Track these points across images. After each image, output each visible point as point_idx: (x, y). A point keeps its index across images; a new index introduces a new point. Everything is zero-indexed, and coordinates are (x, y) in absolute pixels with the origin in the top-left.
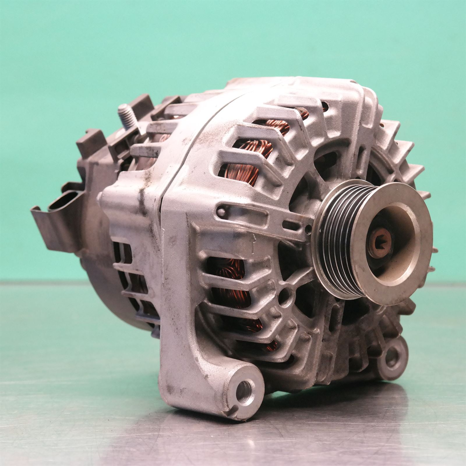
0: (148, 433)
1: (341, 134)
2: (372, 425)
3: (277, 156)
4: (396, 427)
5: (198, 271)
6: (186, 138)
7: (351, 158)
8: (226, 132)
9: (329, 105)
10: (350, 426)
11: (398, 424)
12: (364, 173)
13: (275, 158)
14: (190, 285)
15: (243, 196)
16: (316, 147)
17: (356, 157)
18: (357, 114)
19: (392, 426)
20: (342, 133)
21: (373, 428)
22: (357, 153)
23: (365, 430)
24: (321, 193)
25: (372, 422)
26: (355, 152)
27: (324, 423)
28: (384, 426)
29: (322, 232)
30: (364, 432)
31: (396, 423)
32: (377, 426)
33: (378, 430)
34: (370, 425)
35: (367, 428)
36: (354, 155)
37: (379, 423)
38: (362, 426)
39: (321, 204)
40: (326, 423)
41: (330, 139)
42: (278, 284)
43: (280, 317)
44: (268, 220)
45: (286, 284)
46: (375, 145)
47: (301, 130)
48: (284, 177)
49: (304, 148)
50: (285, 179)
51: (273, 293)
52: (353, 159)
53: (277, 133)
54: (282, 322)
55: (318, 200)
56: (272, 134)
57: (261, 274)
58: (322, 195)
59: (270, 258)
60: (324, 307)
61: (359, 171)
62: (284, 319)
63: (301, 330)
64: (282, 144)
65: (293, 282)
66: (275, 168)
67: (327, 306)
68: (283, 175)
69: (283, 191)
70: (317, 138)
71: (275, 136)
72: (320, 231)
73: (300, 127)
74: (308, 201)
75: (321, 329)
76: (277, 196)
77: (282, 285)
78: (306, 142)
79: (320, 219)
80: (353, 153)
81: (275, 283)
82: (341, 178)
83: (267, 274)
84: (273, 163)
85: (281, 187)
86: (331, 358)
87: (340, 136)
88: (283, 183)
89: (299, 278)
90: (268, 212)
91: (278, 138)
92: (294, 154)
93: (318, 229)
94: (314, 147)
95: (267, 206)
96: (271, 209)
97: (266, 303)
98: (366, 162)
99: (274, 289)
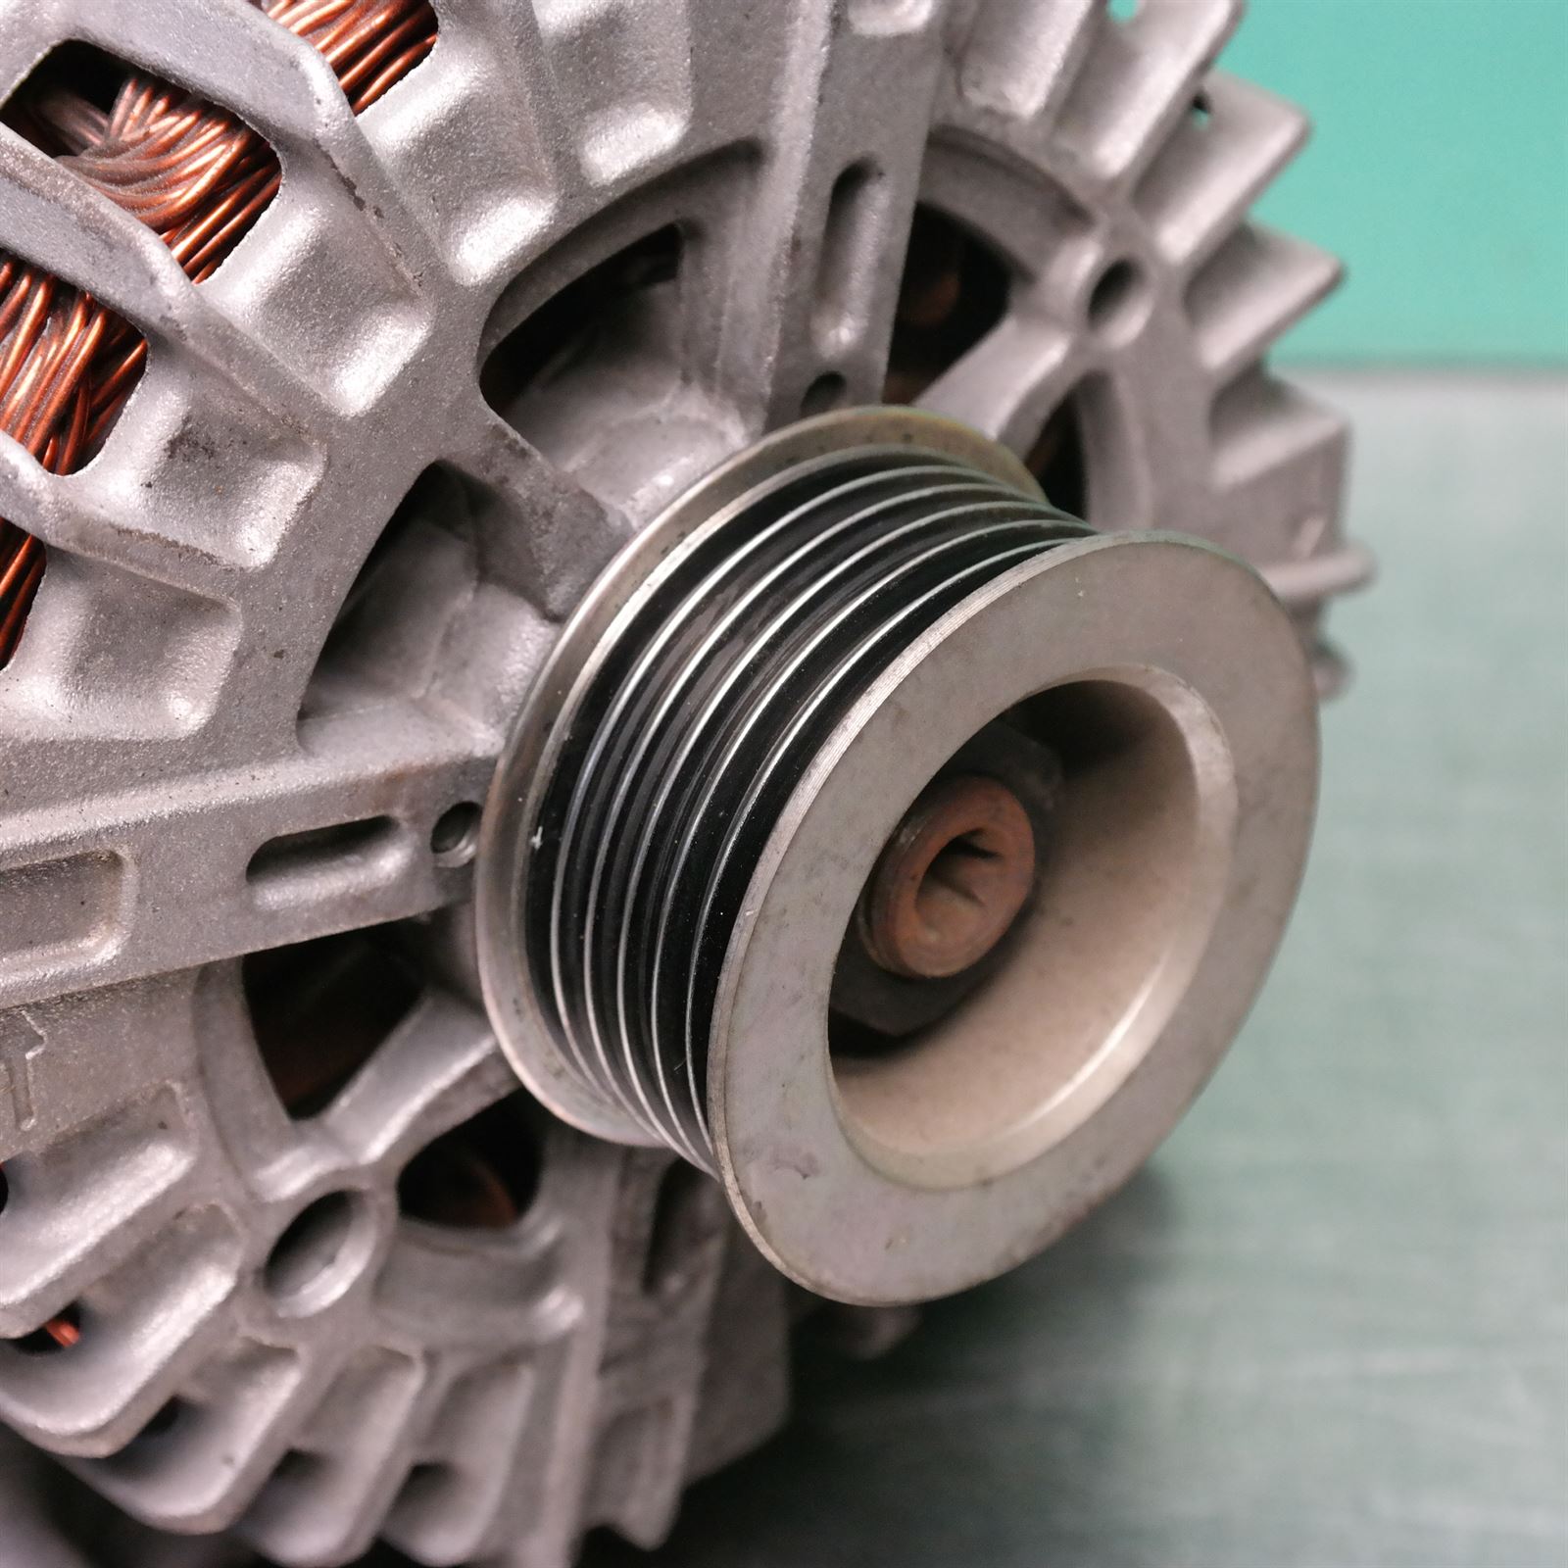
1: (692, 129)
3: (181, 423)
7: (775, 265)
12: (868, 337)
13: (164, 443)
16: (487, 287)
17: (809, 255)
20: (699, 119)
22: (815, 231)
24: (548, 567)
26: (797, 229)
29: (551, 846)
36: (796, 244)
39: (554, 644)
41: (604, 188)
42: (255, 1203)
43: (285, 1355)
44: (127, 900)
45: (319, 1181)
46: (959, 116)
47: (359, 203)
48: (240, 562)
49: (400, 304)
50: (246, 581)
51: (223, 1261)
52: (784, 274)
53: (153, 279)
54: (300, 1392)
55: (528, 607)
56: (126, 278)
57: (116, 1200)
58: (553, 580)
59: (177, 1087)
60: (609, 1181)
61: (837, 324)
62: (314, 1373)
63: (451, 1369)
64: (203, 351)
65: (374, 1133)
66: (156, 537)
67: (623, 1183)
68: (226, 558)
69: (241, 658)
70: (501, 199)
71: (145, 298)
72: (537, 841)
73: (349, 186)
74: (470, 596)
75: (589, 1305)
76: (196, 697)
77: (289, 1201)
78: (409, 275)
79: (534, 763)
80: (788, 233)
81: (227, 1210)
82: (709, 390)
83: (161, 1185)
84: (149, 485)
85: (220, 622)
86: (665, 1407)
87: (685, 141)
88: (236, 607)
89: (417, 1102)
90: (120, 853)
91: (163, 318)
92: (310, 382)
93: (524, 826)
94: (476, 287)
95: (113, 803)
96: (139, 824)
97: (172, 1345)
98: (882, 264)
99: (228, 1233)
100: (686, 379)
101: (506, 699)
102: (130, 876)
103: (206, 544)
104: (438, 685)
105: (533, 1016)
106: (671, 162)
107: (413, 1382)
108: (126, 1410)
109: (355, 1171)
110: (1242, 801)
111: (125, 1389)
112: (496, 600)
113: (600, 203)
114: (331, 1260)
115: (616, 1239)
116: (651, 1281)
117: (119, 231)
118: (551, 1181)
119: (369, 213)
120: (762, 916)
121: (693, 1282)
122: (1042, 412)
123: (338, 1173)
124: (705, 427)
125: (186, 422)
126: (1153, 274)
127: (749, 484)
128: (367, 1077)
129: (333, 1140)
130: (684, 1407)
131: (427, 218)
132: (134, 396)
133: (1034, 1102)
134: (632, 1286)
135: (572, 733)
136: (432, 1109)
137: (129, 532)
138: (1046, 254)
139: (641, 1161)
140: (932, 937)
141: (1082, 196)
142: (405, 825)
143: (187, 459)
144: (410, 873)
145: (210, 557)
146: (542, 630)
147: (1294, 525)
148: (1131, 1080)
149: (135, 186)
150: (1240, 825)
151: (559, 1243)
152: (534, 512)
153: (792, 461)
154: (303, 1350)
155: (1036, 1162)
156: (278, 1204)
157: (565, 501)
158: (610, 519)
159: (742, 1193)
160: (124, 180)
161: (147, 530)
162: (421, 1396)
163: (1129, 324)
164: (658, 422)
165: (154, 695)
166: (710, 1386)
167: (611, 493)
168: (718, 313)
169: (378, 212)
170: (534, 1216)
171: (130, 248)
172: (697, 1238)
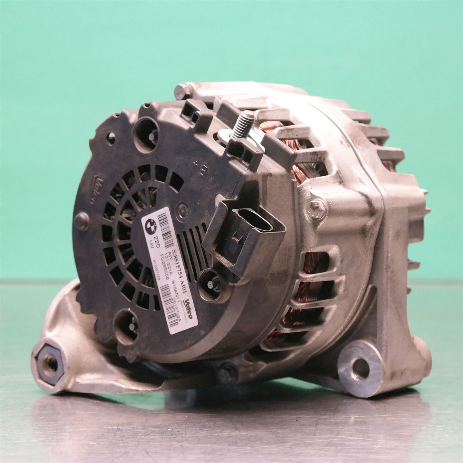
0: (107, 427)
2: (323, 418)
4: (347, 420)
10: (303, 419)
11: (349, 417)
19: (343, 419)
21: (325, 421)
23: (317, 423)
25: (324, 415)
27: (278, 416)
28: (335, 419)
30: (316, 425)
31: (347, 416)
32: (328, 419)
33: (330, 422)
34: (321, 418)
35: (319, 421)
37: (331, 416)
38: (315, 419)
40: (279, 416)
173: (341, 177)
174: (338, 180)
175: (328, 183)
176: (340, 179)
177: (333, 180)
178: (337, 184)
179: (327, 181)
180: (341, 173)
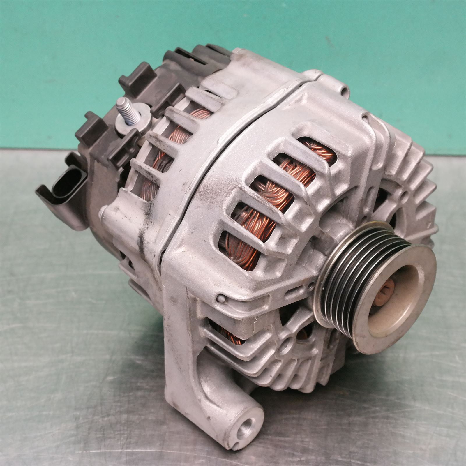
1: (349, 186)
3: (281, 235)
5: (199, 329)
6: (185, 182)
8: (227, 194)
9: (338, 155)
12: (371, 211)
13: (278, 238)
14: (192, 342)
15: (244, 288)
17: (364, 201)
18: (367, 160)
22: (365, 198)
24: (326, 248)
26: (362, 198)
29: (326, 289)
36: (362, 200)
39: (327, 260)
41: (337, 196)
42: (279, 340)
43: (280, 361)
44: (270, 301)
45: (287, 336)
46: (385, 177)
47: (307, 204)
48: (287, 253)
49: (310, 215)
50: (288, 256)
51: (273, 348)
52: (360, 204)
53: (281, 218)
54: (281, 366)
55: (322, 253)
56: (276, 217)
57: (262, 341)
58: (326, 250)
59: (271, 325)
60: (324, 332)
61: (366, 209)
62: (284, 363)
63: (301, 361)
64: (287, 227)
65: (294, 329)
66: (278, 252)
67: (326, 333)
68: (286, 253)
69: (286, 266)
70: (323, 199)
71: (279, 220)
72: (323, 288)
73: (306, 202)
74: (312, 251)
75: (319, 350)
76: (280, 272)
77: (283, 339)
78: (312, 212)
79: (324, 278)
80: (361, 198)
81: (275, 341)
82: (347, 219)
83: (268, 338)
84: (276, 244)
85: (284, 261)
86: (328, 365)
87: (348, 188)
88: (286, 260)
89: (300, 324)
90: (270, 295)
91: (282, 223)
92: (298, 228)
93: (322, 286)
94: (320, 212)
95: (269, 288)
96: (273, 291)
97: (266, 360)
98: (373, 200)
99: (275, 344)
100: (343, 217)
101: (318, 267)
102: (271, 298)
103: (283, 252)
104: (307, 264)
105: (320, 312)
106: (347, 191)
107: (295, 363)
108: (260, 370)
109: (292, 334)
110: (425, 279)
111: (260, 367)
112: (316, 252)
113: (337, 198)
114: (286, 347)
115: (324, 341)
116: (328, 347)
117: (275, 211)
118: (313, 331)
119: (308, 206)
120: (362, 304)
121: (334, 346)
122: (392, 215)
123: (289, 335)
124: (347, 224)
125: (282, 235)
126: (409, 193)
127: (355, 235)
128: (292, 319)
129: (288, 329)
130: (331, 365)
131: (314, 203)
132: (274, 231)
133: (393, 323)
134: (326, 348)
135: (330, 273)
136: (302, 325)
137: (275, 252)
138: (394, 192)
139: (329, 330)
140: (379, 300)
141: (400, 184)
142: (304, 286)
143: (281, 240)
144: (304, 293)
145: (284, 253)
146: (324, 257)
147: (427, 224)
148: (407, 319)
149: (272, 198)
150: (425, 282)
151: (315, 341)
152: (324, 241)
153: (361, 231)
154: (282, 360)
155: (393, 332)
156: (282, 339)
157: (329, 239)
158: (334, 241)
159: (356, 341)
160: (270, 198)
161: (277, 251)
162: (296, 366)
163: (405, 200)
164: (339, 224)
165: (274, 272)
166: (335, 362)
167: (333, 236)
168: (349, 208)
169: (309, 205)
170: (311, 337)
171: (277, 213)
172: (335, 340)
173: (151, 210)
174: (147, 210)
175: (136, 204)
176: (148, 211)
177: (143, 206)
178: (143, 212)
179: (136, 203)
180: (154, 206)
